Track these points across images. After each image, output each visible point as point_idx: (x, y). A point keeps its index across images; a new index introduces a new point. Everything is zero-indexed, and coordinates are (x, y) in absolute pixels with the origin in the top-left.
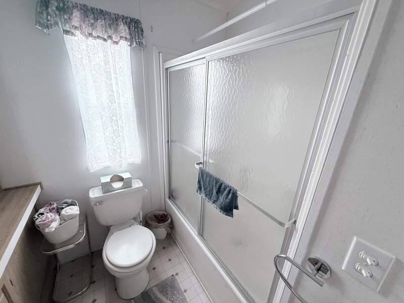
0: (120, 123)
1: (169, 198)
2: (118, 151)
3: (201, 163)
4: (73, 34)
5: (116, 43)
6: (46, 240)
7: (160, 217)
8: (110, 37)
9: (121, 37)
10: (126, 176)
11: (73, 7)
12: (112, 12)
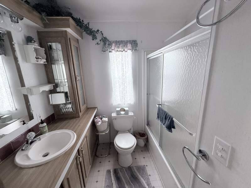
0: (126, 84)
1: (147, 125)
2: (124, 97)
3: (160, 105)
4: (112, 52)
5: (126, 51)
6: (97, 129)
7: (142, 134)
8: (124, 50)
9: (128, 49)
10: (126, 109)
11: (113, 42)
12: (125, 40)
